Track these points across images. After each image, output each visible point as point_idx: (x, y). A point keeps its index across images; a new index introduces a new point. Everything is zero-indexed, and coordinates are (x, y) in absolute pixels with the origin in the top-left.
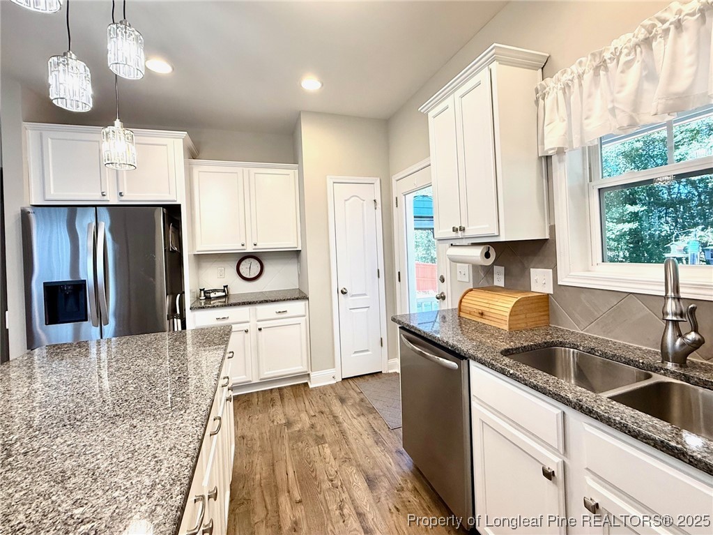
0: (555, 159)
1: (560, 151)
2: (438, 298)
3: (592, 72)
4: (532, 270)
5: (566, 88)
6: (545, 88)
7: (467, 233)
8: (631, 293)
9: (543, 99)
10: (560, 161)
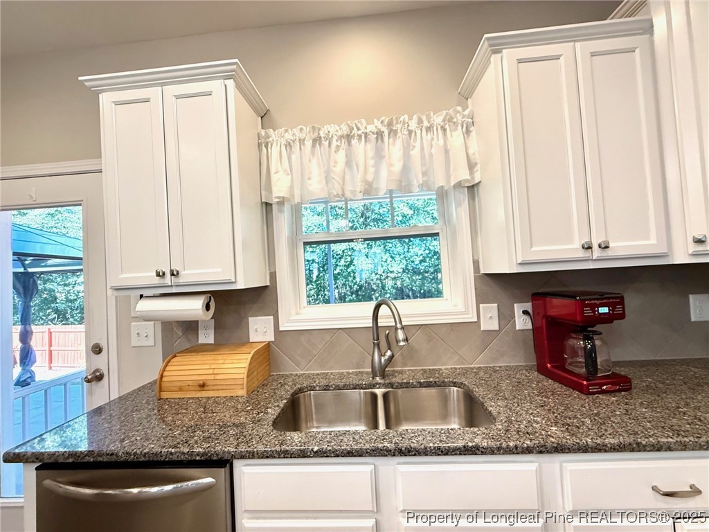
0: (275, 208)
1: (281, 203)
2: (89, 381)
3: (311, 142)
4: (250, 319)
5: (289, 145)
6: (269, 138)
7: (181, 280)
8: (339, 329)
9: (266, 147)
10: (281, 211)
